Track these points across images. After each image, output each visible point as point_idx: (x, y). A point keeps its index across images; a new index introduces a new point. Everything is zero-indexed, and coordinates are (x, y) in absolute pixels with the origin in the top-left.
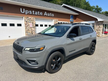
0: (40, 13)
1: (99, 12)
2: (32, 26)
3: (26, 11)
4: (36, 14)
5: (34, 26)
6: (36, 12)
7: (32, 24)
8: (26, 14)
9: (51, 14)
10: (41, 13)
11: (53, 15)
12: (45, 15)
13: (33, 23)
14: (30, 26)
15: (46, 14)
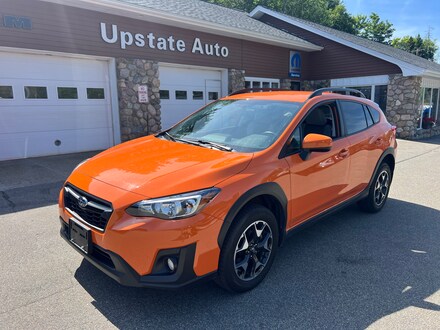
0: (175, 45)
1: (383, 39)
2: (146, 96)
3: (123, 34)
4: (162, 46)
5: (153, 97)
6: (159, 39)
7: (146, 88)
8: (123, 47)
9: (217, 47)
10: (181, 45)
11: (225, 52)
12: (194, 51)
13: (150, 85)
14: (140, 96)
15: (200, 49)
